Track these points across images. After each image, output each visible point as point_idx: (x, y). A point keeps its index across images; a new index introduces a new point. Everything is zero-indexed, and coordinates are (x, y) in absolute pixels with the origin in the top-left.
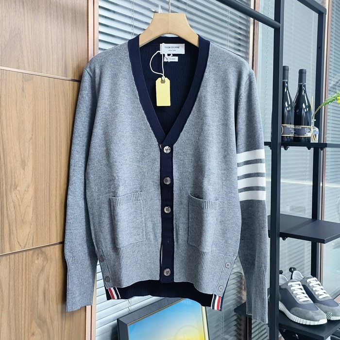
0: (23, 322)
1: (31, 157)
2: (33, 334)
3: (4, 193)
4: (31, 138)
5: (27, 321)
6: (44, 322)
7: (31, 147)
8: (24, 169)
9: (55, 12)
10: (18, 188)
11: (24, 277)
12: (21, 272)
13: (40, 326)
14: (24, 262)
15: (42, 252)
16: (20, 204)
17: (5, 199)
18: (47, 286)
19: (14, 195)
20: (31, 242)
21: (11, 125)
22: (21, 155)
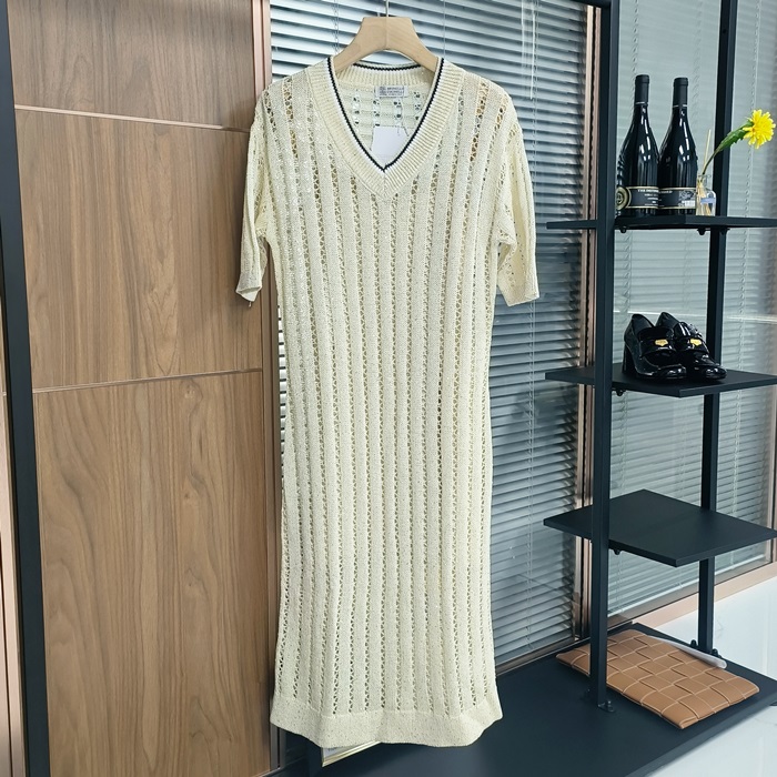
2: (187, 496)
3: (136, 295)
6: (203, 482)
7: (171, 232)
8: (162, 262)
10: (155, 290)
11: (169, 415)
12: (164, 407)
13: (195, 486)
14: (169, 395)
15: (195, 384)
16: (160, 312)
17: (137, 304)
18: (203, 433)
19: (149, 298)
20: (177, 367)
22: (157, 242)
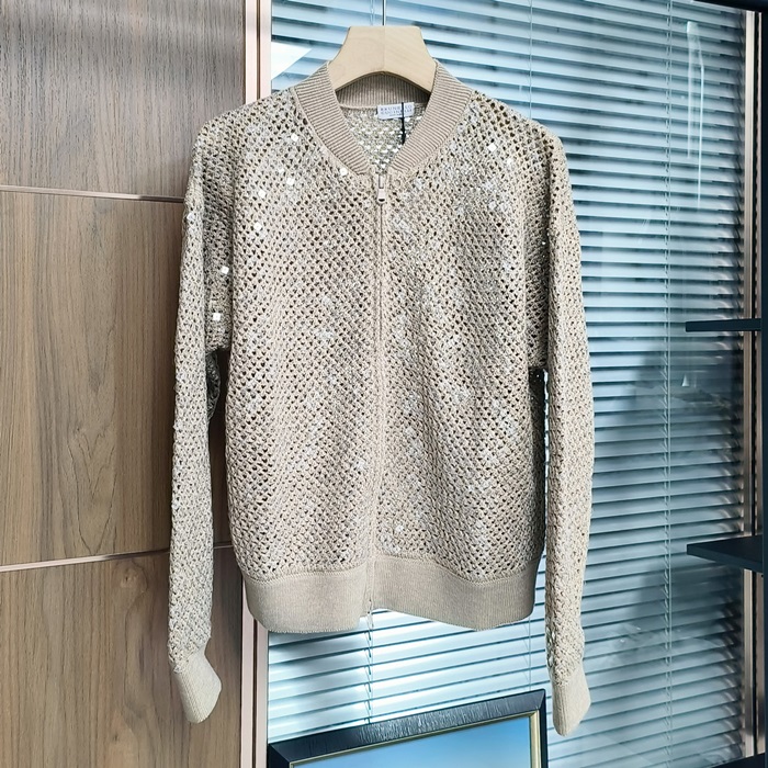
0: (93, 708)
1: (112, 366)
2: (116, 738)
3: (54, 438)
4: (113, 328)
5: (101, 706)
6: (142, 715)
7: (111, 346)
8: (96, 390)
9: (167, 66)
10: (83, 430)
11: (95, 614)
12: (88, 602)
13: (130, 722)
14: (96, 583)
15: (137, 566)
16: (88, 462)
17: (54, 451)
18: (146, 639)
19: (73, 442)
20: (111, 542)
21: (70, 302)
22: (89, 361)
